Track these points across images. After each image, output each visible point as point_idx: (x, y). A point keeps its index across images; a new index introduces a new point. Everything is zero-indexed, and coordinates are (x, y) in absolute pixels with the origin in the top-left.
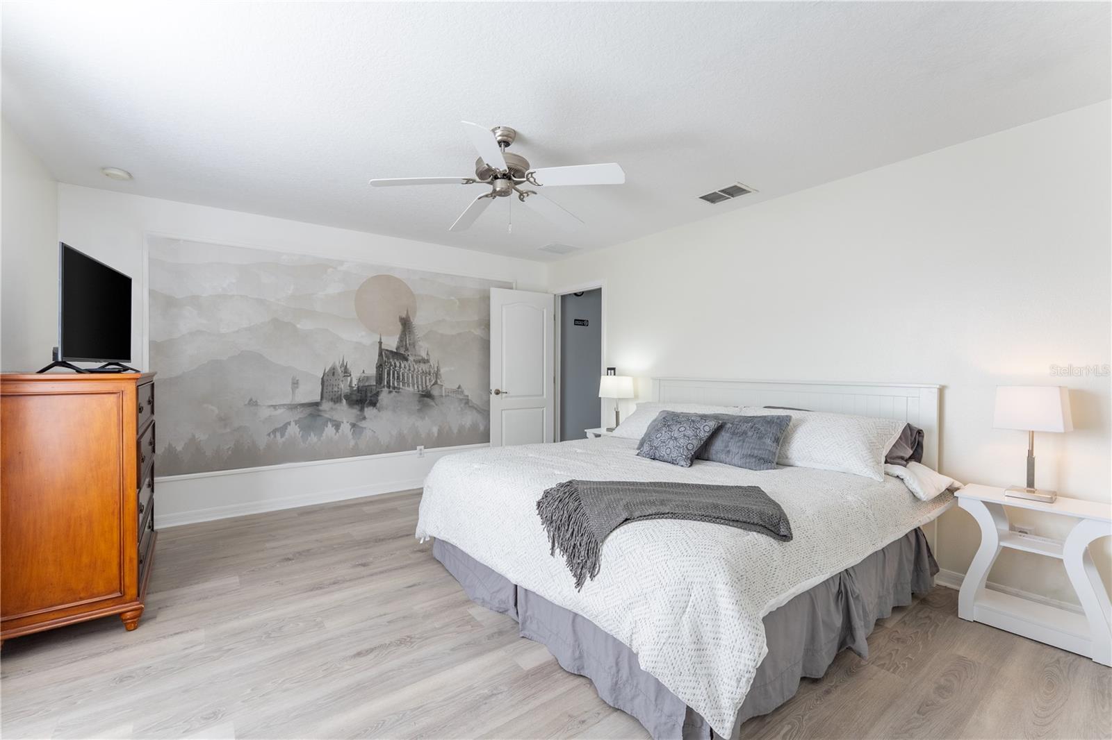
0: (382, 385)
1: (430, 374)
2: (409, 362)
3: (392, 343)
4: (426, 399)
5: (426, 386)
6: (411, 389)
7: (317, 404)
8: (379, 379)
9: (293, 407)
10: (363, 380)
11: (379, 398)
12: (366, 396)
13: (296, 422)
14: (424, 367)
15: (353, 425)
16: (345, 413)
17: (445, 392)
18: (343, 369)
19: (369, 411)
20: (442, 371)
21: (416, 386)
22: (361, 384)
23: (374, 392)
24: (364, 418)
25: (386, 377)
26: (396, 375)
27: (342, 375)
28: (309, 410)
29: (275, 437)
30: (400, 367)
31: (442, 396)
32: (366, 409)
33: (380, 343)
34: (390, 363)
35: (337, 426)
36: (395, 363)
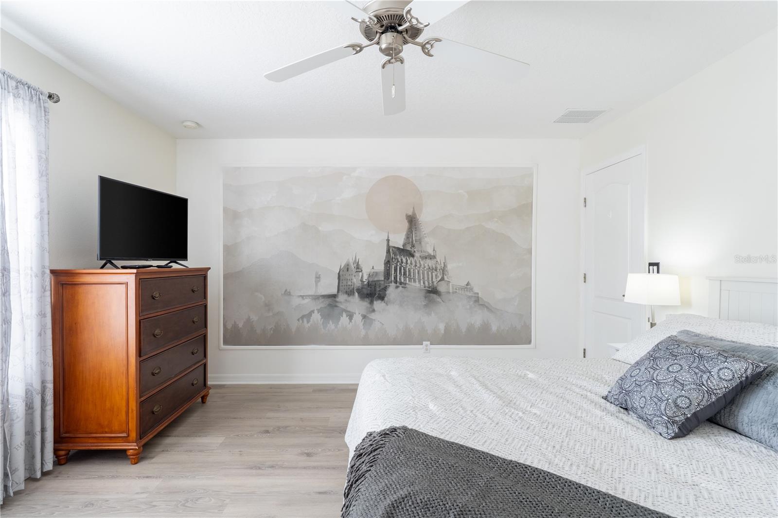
0: (390, 280)
1: (436, 270)
2: (415, 258)
3: (398, 241)
4: (432, 295)
5: (433, 282)
6: (417, 284)
7: (334, 296)
8: (387, 274)
9: (316, 298)
10: (372, 275)
11: (387, 292)
12: (375, 290)
13: (319, 311)
14: (430, 263)
15: (364, 317)
16: (357, 305)
17: (453, 288)
18: (355, 265)
19: (378, 304)
20: (449, 267)
21: (422, 282)
22: (371, 279)
23: (382, 287)
24: (374, 311)
25: (393, 273)
26: (402, 271)
27: (354, 270)
28: (328, 301)
29: (303, 322)
30: (407, 263)
31: (449, 293)
32: (375, 302)
33: (388, 240)
34: (397, 259)
35: (351, 316)
36: (402, 260)
